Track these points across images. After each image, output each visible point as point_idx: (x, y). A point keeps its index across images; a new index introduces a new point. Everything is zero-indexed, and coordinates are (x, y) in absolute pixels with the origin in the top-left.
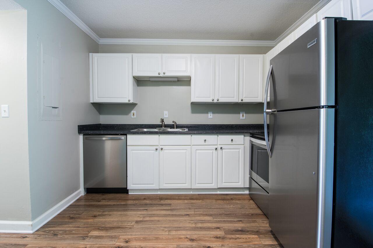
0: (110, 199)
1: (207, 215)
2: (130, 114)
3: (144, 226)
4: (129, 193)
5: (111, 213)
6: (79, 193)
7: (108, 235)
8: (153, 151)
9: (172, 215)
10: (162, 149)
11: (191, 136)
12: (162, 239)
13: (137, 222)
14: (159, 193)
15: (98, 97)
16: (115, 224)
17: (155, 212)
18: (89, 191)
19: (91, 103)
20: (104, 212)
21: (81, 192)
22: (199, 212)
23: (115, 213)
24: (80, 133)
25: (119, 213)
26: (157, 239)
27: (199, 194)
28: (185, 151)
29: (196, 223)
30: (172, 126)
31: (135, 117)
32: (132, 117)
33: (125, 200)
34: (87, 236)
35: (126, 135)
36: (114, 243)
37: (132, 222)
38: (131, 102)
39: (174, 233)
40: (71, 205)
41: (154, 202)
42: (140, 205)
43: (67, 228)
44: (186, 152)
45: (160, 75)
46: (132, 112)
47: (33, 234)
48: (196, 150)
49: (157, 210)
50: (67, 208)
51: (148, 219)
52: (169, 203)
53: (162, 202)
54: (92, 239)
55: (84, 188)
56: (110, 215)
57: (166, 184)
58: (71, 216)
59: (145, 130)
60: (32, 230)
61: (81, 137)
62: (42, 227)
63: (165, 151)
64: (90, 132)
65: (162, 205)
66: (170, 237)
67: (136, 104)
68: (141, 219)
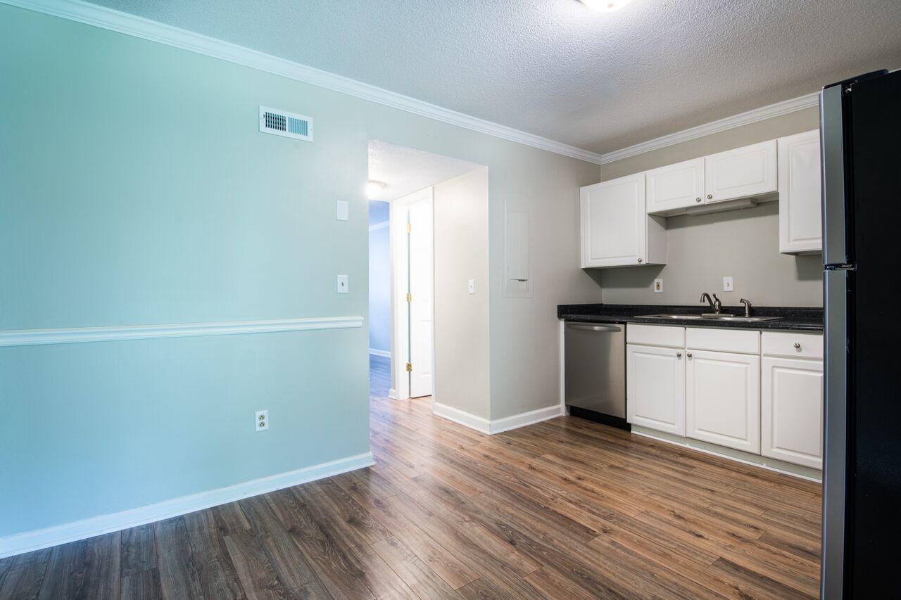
0: (596, 430)
1: (756, 505)
2: (651, 286)
3: (616, 474)
4: (632, 432)
5: (584, 445)
6: (558, 410)
7: (563, 464)
8: (673, 359)
9: (680, 480)
10: (690, 356)
11: (761, 333)
12: (631, 496)
13: (612, 467)
14: (687, 446)
15: (592, 259)
16: (580, 458)
17: (650, 466)
18: (574, 411)
19: (583, 269)
20: (576, 441)
21: (561, 410)
22: (742, 496)
23: (589, 446)
24: (560, 317)
25: (596, 449)
26: (622, 492)
27: (781, 475)
28: (745, 366)
29: (713, 505)
30: (737, 311)
31: (661, 290)
32: (656, 291)
33: (619, 438)
34: (539, 457)
35: (625, 323)
36: (564, 473)
37: (604, 463)
38: (643, 263)
39: (657, 498)
40: (542, 422)
41: (665, 455)
42: (637, 450)
43: (523, 441)
44: (746, 368)
45: (702, 203)
46: (656, 281)
47: (490, 436)
48: (773, 367)
49: (659, 465)
50: (537, 424)
51: (631, 469)
52: (695, 465)
53: (681, 460)
54: (542, 461)
55: (566, 405)
56: (581, 447)
57: (699, 429)
58: (536, 433)
59: (675, 317)
60: (490, 431)
61: (562, 323)
62: (500, 433)
63: (698, 361)
64: (573, 316)
65: (676, 463)
66: (645, 499)
67: (665, 265)
68: (621, 466)
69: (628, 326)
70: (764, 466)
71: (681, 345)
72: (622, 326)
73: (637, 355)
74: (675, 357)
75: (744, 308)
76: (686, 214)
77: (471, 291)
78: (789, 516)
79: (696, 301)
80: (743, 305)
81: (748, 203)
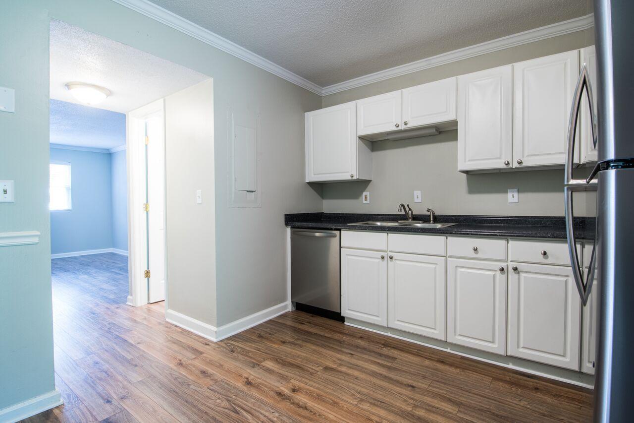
0: (316, 325)
1: (450, 400)
2: (361, 198)
3: (330, 378)
4: (345, 323)
5: (304, 344)
6: (286, 307)
7: (281, 372)
8: (377, 260)
9: (386, 377)
10: (391, 258)
11: (447, 238)
12: (341, 408)
13: (327, 368)
14: (389, 334)
15: (314, 174)
16: (298, 361)
17: (361, 363)
18: (299, 307)
19: (307, 183)
20: (298, 339)
21: (287, 306)
22: (437, 390)
23: (309, 345)
24: (287, 224)
25: (314, 347)
26: (335, 404)
27: (462, 358)
28: (434, 266)
29: (415, 406)
30: (424, 219)
31: (368, 201)
32: (364, 202)
33: (334, 331)
34: (259, 365)
35: (340, 230)
36: (279, 385)
37: (319, 364)
38: (355, 178)
39: (366, 406)
40: (270, 320)
41: (372, 347)
42: (349, 344)
43: (247, 347)
44: (435, 268)
46: (364, 194)
47: (216, 343)
48: (456, 267)
49: (367, 361)
50: (265, 322)
51: (343, 369)
52: (395, 356)
53: (385, 351)
54: (261, 371)
55: (292, 302)
56: (301, 346)
57: (398, 320)
58: (262, 334)
59: (379, 224)
60: (216, 338)
61: (289, 230)
62: (228, 339)
63: (398, 262)
64: (298, 224)
65: (381, 355)
66: (355, 410)
67: (371, 181)
68: (335, 366)
69: (342, 232)
70: (448, 350)
71: (384, 248)
72: (337, 233)
73: (349, 257)
74: (379, 258)
75: (430, 216)
76: (388, 139)
77: (199, 201)
78: (479, 410)
79: (395, 210)
80: (429, 213)
81: (434, 130)
